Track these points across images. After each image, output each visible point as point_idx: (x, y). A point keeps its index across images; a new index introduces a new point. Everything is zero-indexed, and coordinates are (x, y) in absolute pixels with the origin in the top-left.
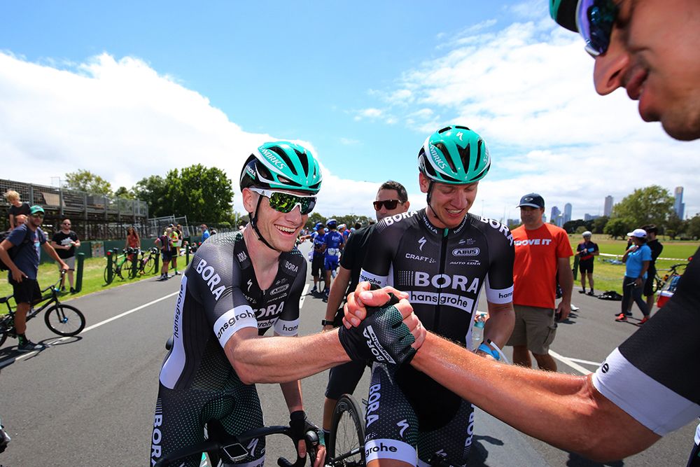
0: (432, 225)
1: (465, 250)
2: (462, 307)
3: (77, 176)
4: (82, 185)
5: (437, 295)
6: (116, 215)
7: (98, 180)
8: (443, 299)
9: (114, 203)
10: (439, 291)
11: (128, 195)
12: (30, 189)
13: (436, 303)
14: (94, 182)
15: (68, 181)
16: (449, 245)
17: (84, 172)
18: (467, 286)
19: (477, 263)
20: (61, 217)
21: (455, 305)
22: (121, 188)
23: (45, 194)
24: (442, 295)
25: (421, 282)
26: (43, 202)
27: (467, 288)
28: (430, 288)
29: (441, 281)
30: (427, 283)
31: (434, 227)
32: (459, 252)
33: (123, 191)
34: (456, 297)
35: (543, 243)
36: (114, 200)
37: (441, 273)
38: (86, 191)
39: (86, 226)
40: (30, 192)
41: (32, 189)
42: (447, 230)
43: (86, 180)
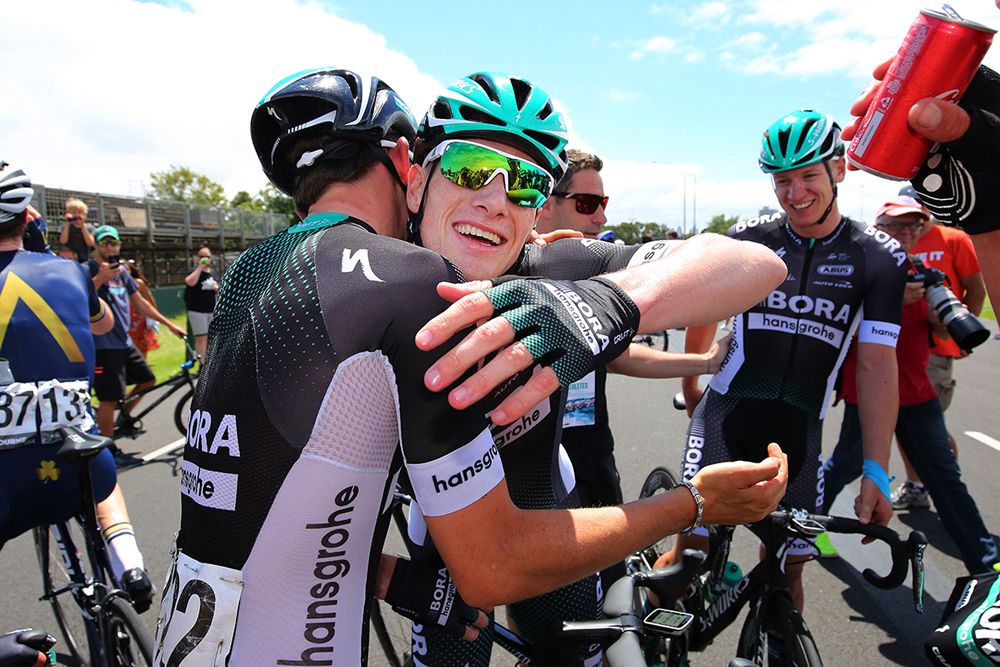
0: (795, 234)
1: (835, 267)
2: (827, 340)
3: (168, 176)
4: (176, 190)
5: (795, 321)
6: (238, 240)
7: (203, 181)
8: (803, 327)
9: (232, 219)
10: (798, 316)
11: (253, 203)
12: (99, 202)
13: (794, 332)
14: (196, 186)
15: (153, 185)
16: (814, 260)
17: (179, 169)
18: (834, 313)
19: (848, 285)
20: (150, 247)
21: (818, 336)
22: (240, 193)
23: (121, 210)
24: (801, 321)
25: (776, 303)
26: (118, 223)
27: (834, 316)
28: (787, 312)
29: (801, 304)
30: (783, 305)
31: (798, 237)
32: (826, 269)
33: (243, 198)
34: (820, 326)
35: (932, 258)
36: (230, 215)
37: (801, 293)
38: (184, 201)
39: (190, 259)
40: (100, 207)
41: (103, 202)
42: (813, 241)
43: (183, 183)
